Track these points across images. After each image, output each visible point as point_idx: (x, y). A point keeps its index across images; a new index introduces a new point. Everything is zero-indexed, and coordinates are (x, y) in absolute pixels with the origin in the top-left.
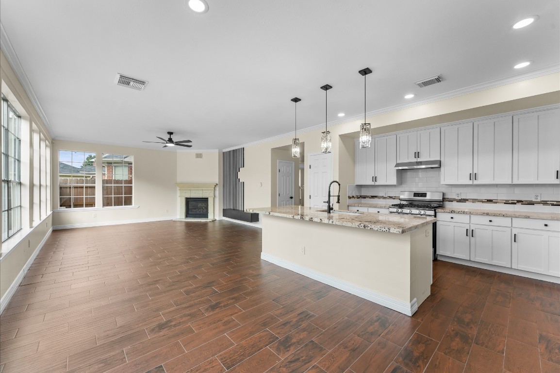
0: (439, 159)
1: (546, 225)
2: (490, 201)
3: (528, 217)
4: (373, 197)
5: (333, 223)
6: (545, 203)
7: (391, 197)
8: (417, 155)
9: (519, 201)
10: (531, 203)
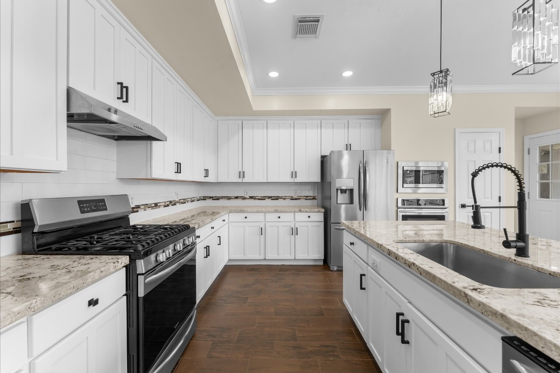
8: (125, 94)
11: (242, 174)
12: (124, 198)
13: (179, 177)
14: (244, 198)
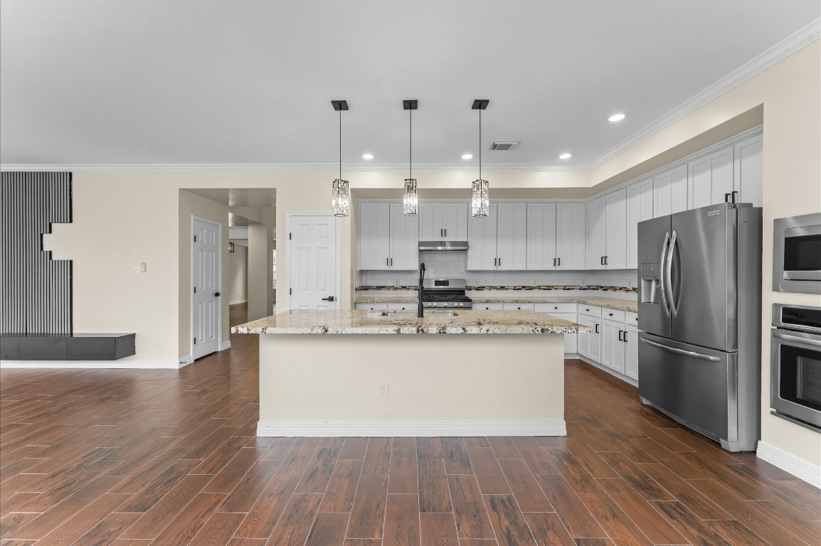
0: (466, 240)
1: (556, 308)
2: (503, 288)
3: (545, 302)
4: (379, 288)
5: (489, 332)
6: (539, 288)
7: (404, 287)
8: (444, 233)
9: (523, 287)
10: (531, 288)
11: (604, 260)
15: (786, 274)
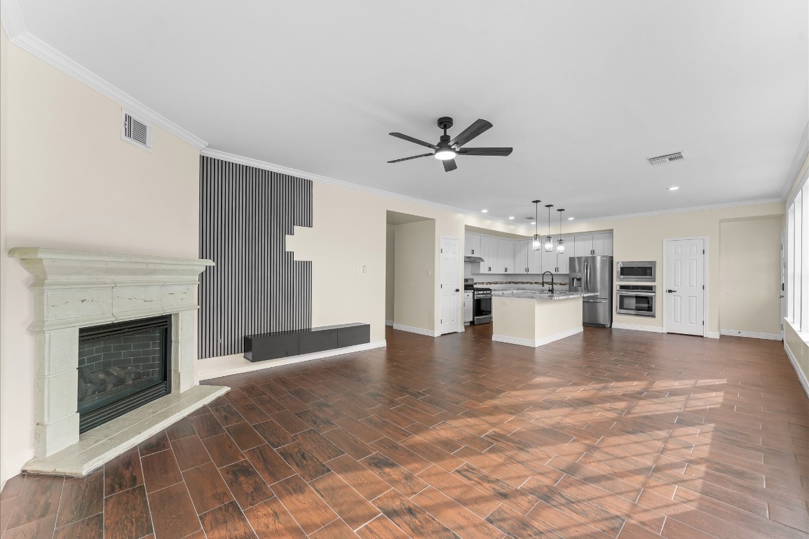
8: (473, 252)
11: (527, 270)
12: (472, 279)
13: (491, 272)
14: (531, 283)
15: (622, 277)
